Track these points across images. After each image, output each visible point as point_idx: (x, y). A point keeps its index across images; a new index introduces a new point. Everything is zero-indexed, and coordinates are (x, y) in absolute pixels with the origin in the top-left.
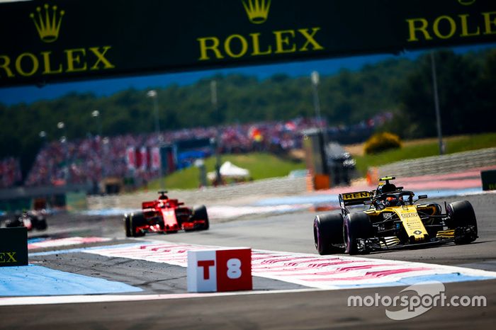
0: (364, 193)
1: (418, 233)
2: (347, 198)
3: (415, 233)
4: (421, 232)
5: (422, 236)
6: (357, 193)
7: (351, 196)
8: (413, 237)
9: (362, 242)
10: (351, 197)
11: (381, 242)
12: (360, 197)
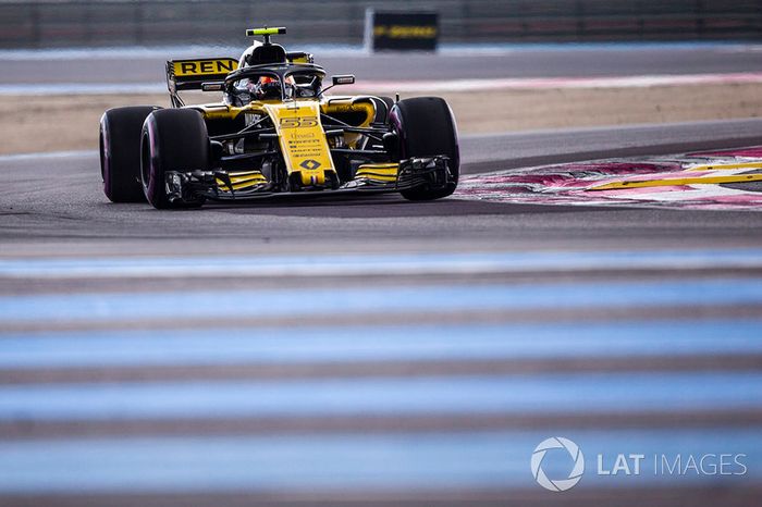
0: (226, 63)
1: (311, 165)
2: (184, 70)
3: (304, 165)
4: (317, 165)
5: (319, 174)
6: (209, 61)
7: (194, 66)
8: (297, 175)
9: (176, 180)
10: (193, 70)
11: (220, 182)
12: (216, 72)
